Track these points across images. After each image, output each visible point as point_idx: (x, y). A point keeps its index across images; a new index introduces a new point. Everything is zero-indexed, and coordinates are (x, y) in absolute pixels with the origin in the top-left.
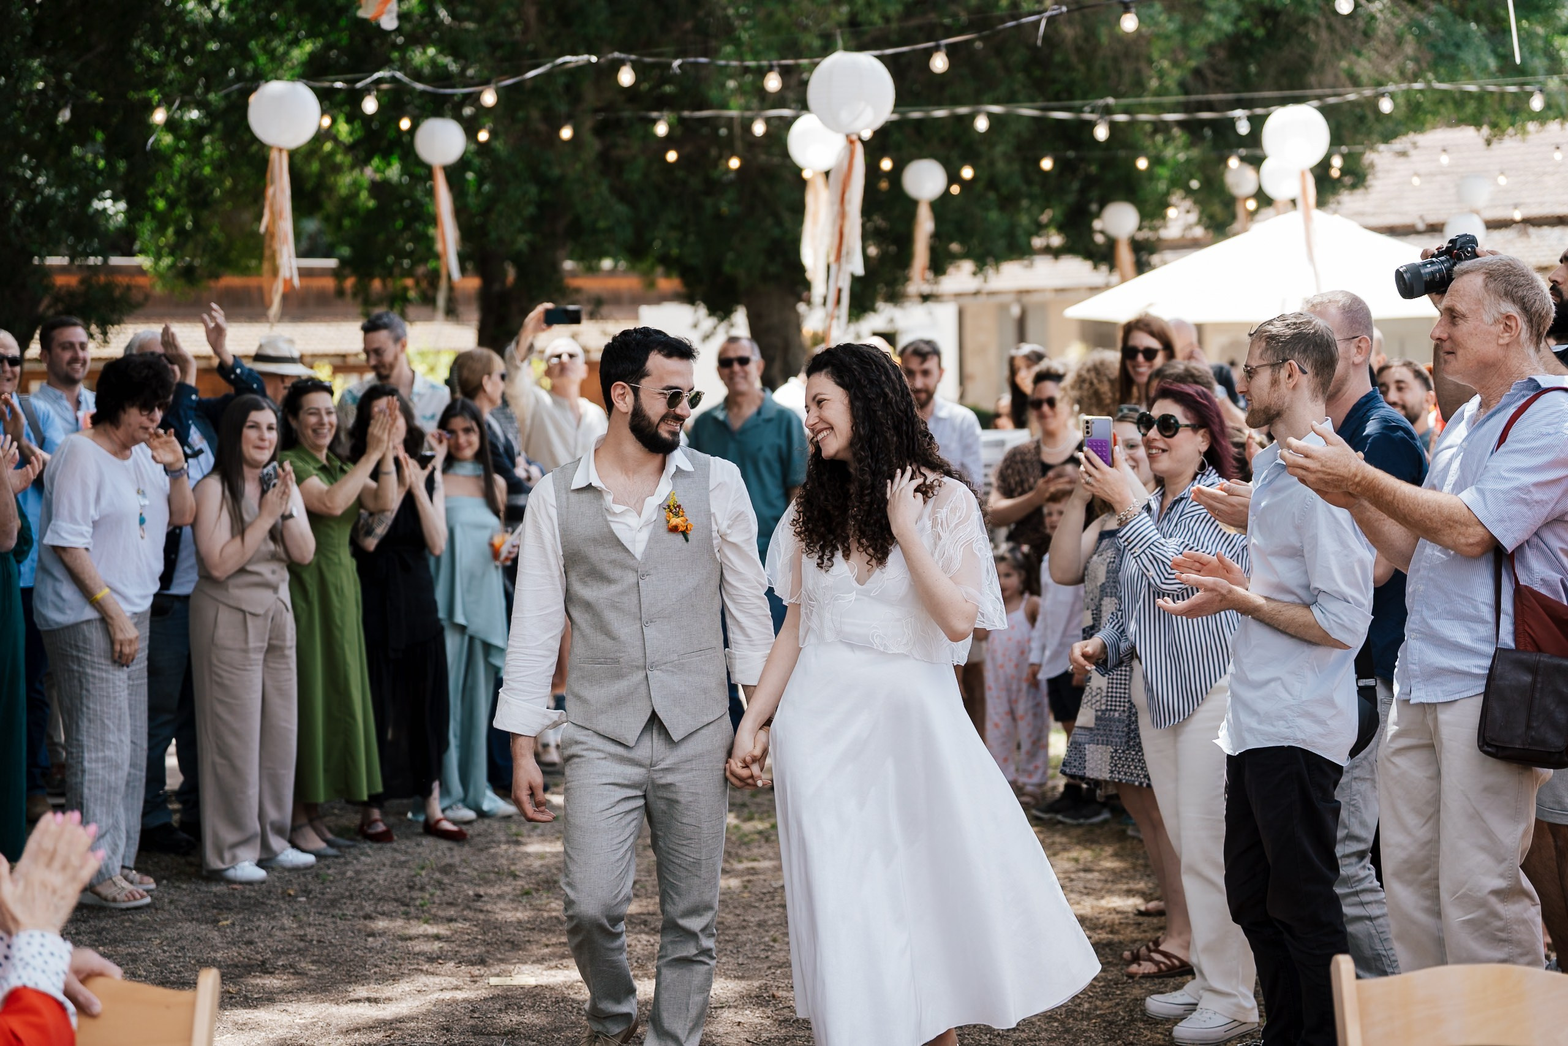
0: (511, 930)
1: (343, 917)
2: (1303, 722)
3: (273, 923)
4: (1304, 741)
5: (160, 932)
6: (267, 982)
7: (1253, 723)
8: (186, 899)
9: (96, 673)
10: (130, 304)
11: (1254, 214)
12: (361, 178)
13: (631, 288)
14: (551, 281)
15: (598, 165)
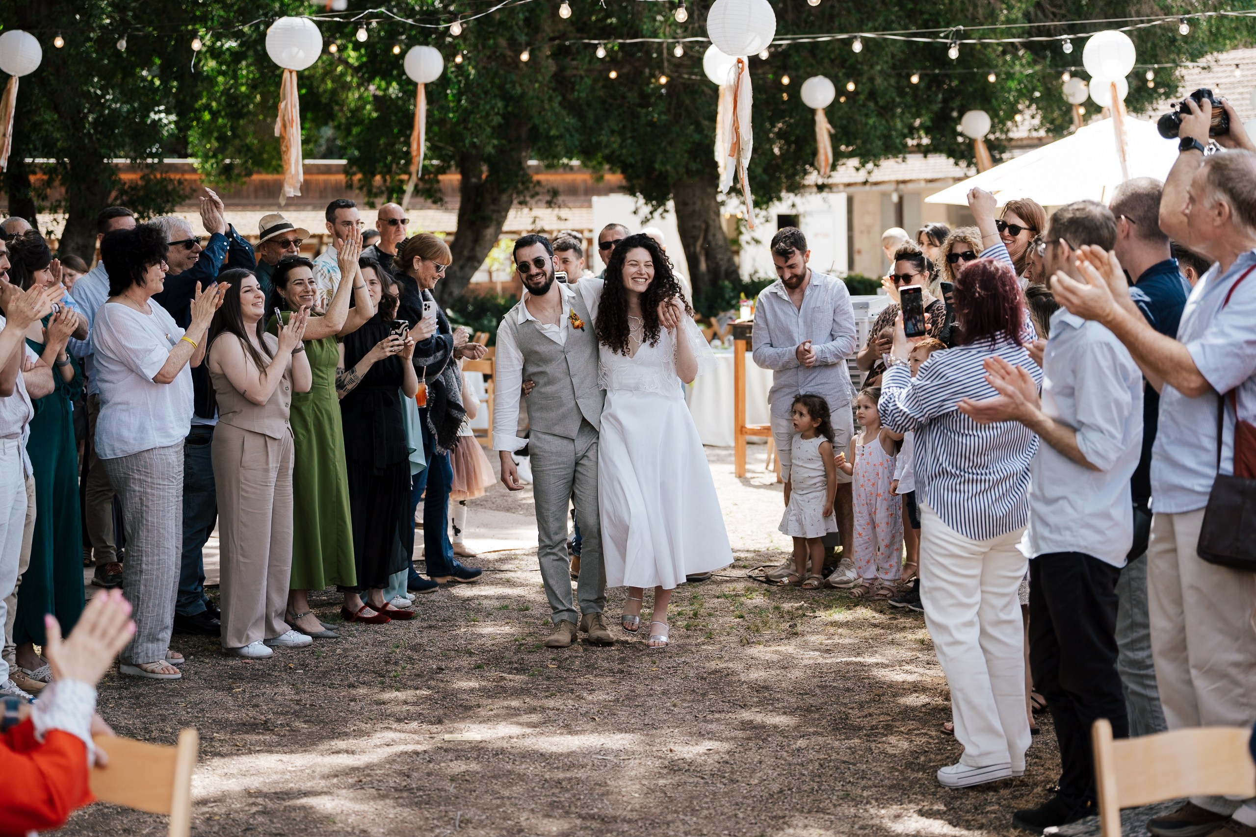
0: (465, 696)
1: (332, 686)
2: (1085, 532)
3: (276, 690)
4: (1086, 547)
5: (185, 697)
6: (268, 737)
7: (1046, 533)
8: (208, 671)
9: (155, 492)
10: (180, 197)
11: (1086, 119)
12: (366, 94)
13: (585, 181)
14: (517, 176)
15: (553, 85)
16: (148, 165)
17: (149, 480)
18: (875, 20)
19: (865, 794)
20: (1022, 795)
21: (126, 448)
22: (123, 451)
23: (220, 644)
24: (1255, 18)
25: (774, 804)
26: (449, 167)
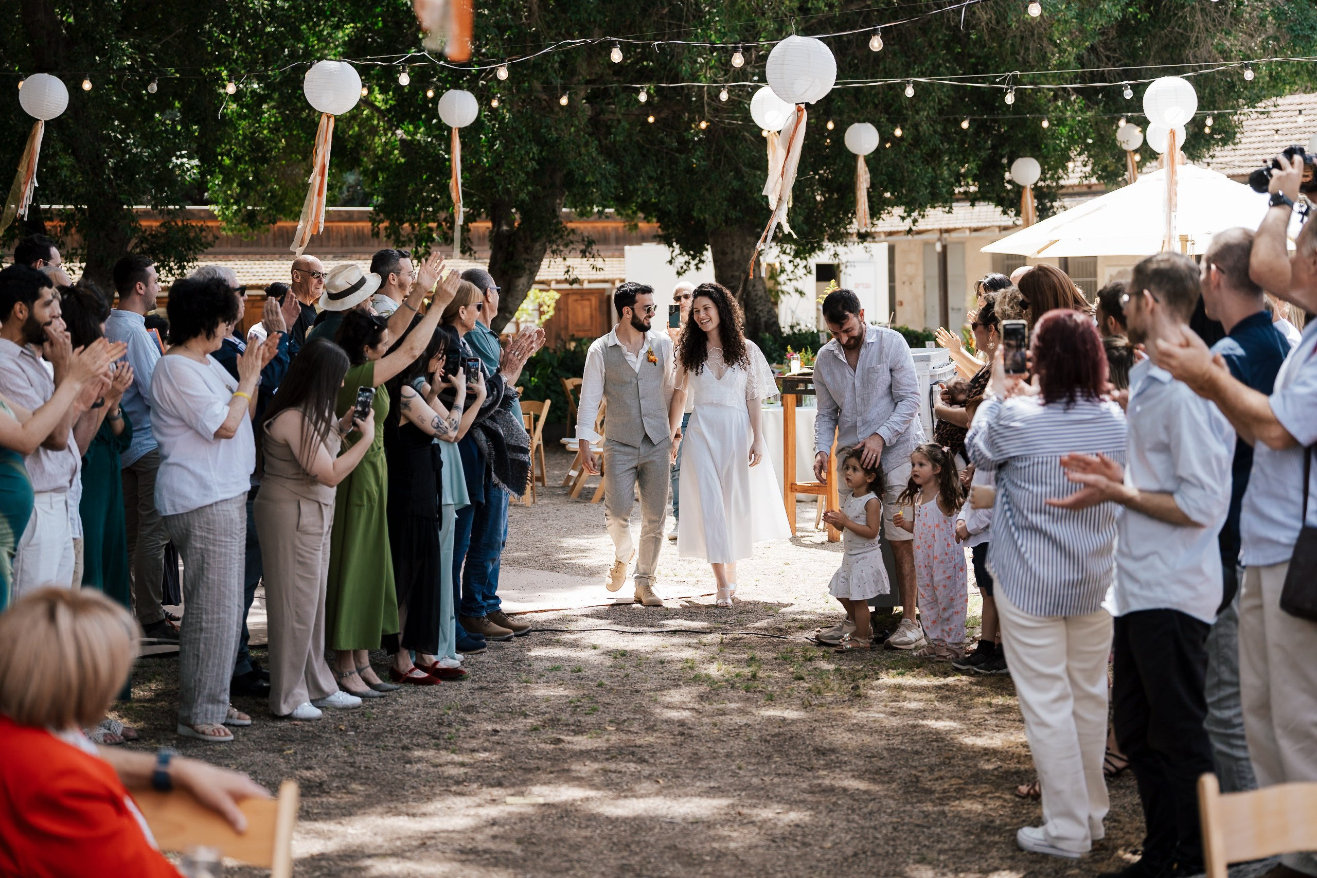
0: (523, 759)
1: (385, 748)
2: (1177, 588)
3: (328, 752)
4: (1178, 604)
5: (236, 759)
6: (324, 800)
7: (1135, 589)
8: (257, 732)
10: (202, 245)
11: (1140, 165)
12: (393, 139)
13: (616, 229)
14: (550, 224)
15: (590, 129)
16: (169, 211)
17: (211, 536)
18: (922, 64)
19: (942, 857)
20: (1103, 859)
21: (186, 503)
22: (183, 507)
23: (267, 705)
24: (1316, 63)
25: (849, 867)
26: (479, 215)
